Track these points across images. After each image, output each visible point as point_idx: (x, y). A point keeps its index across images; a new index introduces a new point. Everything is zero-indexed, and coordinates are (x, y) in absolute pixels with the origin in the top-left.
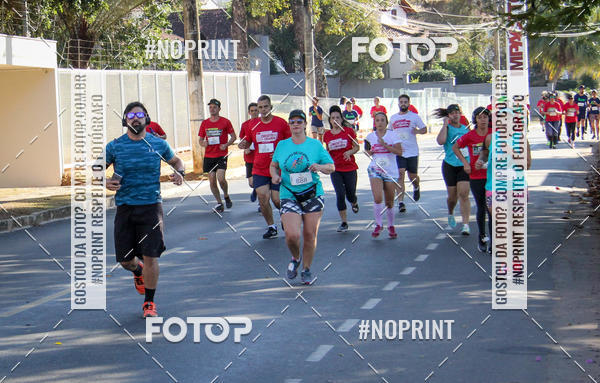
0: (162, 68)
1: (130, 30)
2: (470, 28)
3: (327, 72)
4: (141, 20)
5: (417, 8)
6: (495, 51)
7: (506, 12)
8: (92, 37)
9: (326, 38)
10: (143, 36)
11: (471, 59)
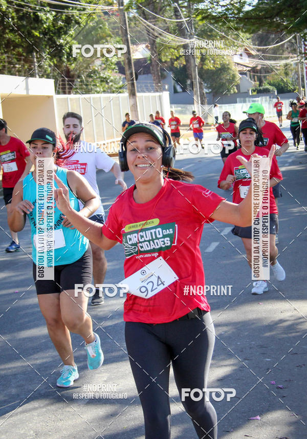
0: (113, 92)
1: (94, 72)
2: (283, 62)
3: (205, 91)
4: (100, 66)
5: (254, 53)
6: (298, 75)
7: (303, 52)
8: (73, 76)
9: (203, 72)
10: (102, 75)
11: (285, 80)
